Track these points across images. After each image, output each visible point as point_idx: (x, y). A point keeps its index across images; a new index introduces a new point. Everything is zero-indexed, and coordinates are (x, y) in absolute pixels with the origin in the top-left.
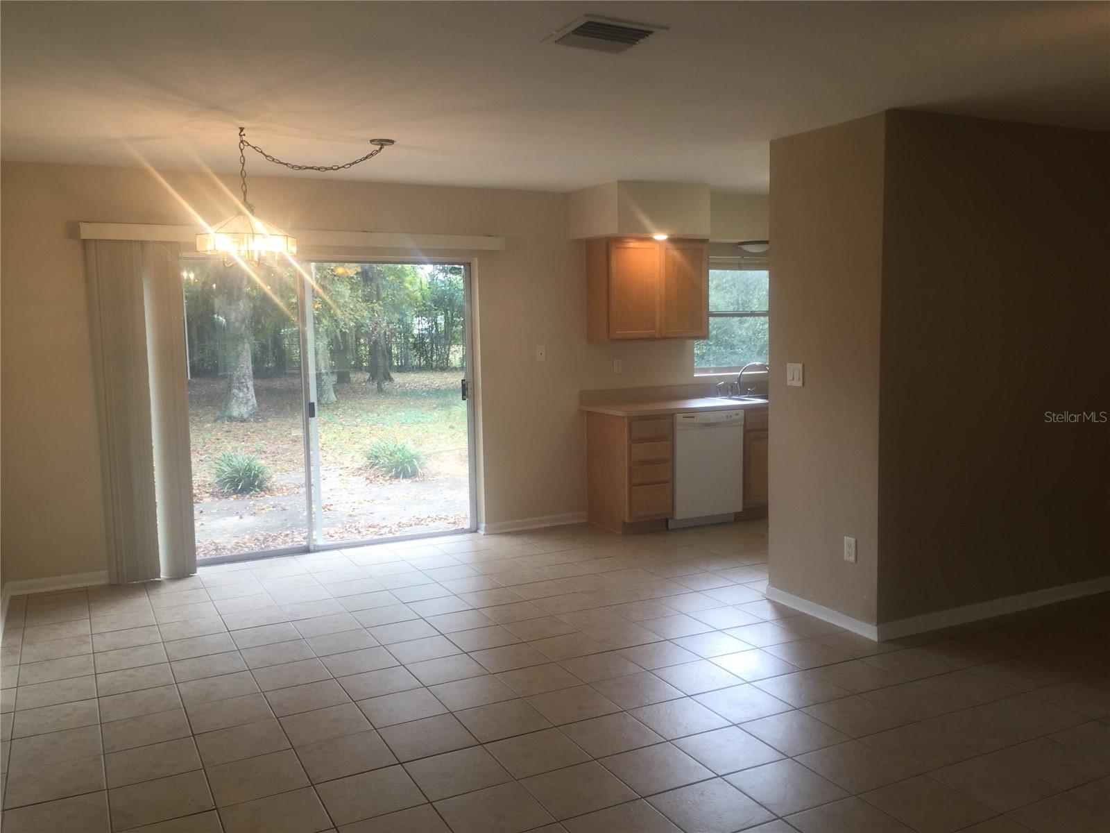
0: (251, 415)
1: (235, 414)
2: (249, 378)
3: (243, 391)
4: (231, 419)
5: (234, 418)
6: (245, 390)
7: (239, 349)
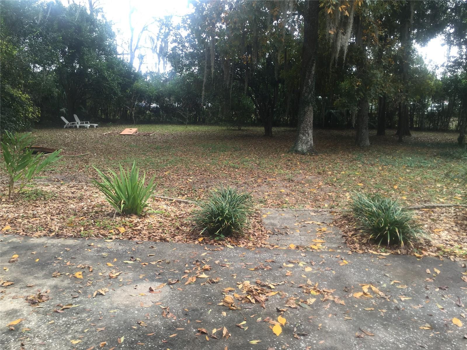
0: (308, 151)
1: (299, 149)
2: (310, 128)
3: (305, 136)
4: (297, 152)
5: (299, 151)
6: (307, 135)
7: (306, 109)
